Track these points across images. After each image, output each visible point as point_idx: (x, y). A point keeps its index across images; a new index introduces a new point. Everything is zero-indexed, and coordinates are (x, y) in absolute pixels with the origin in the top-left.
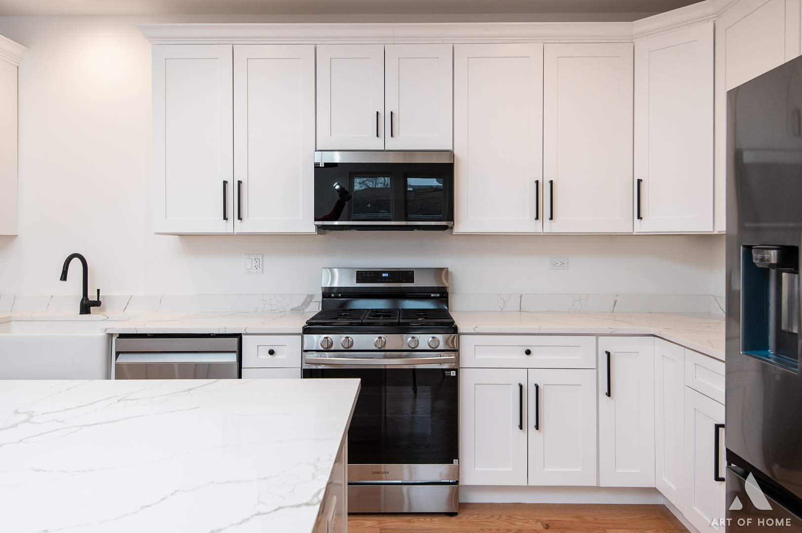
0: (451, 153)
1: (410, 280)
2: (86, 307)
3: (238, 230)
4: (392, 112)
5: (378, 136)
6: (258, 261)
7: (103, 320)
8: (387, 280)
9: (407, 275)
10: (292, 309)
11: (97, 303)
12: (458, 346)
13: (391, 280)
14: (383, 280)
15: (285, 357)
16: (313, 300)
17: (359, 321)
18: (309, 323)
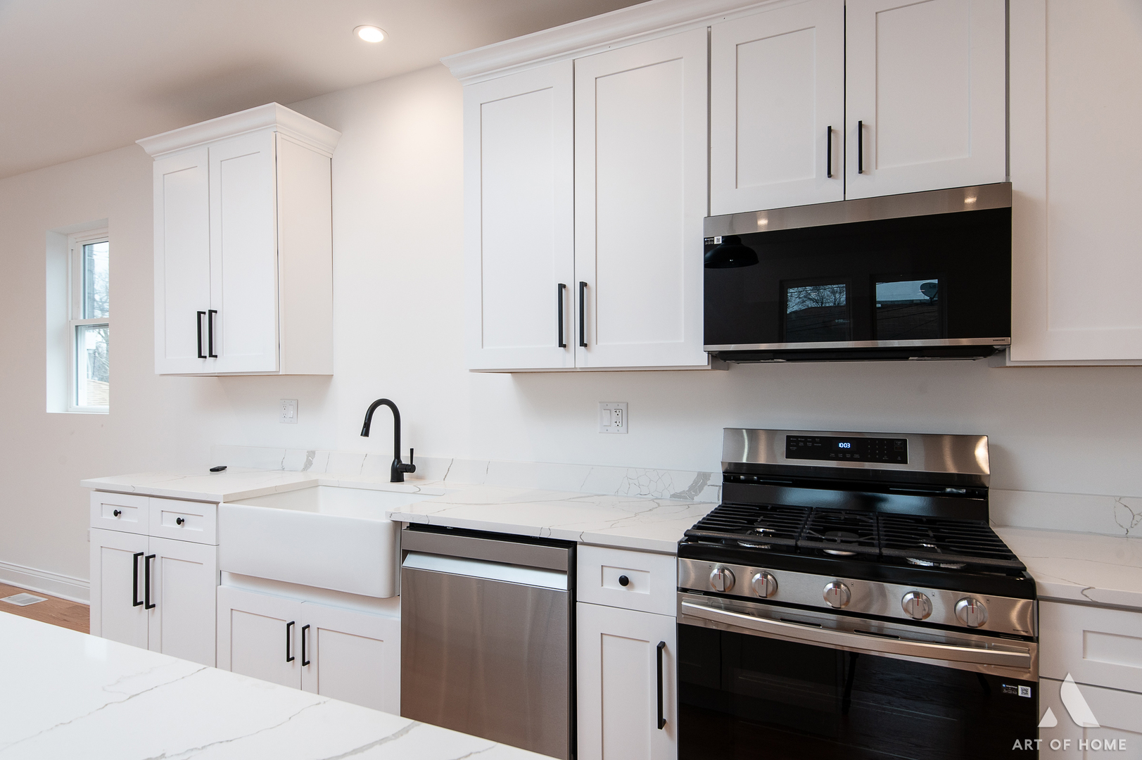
0: (1005, 188)
1: (899, 459)
2: (398, 472)
3: (580, 364)
4: (860, 123)
5: (829, 174)
6: (620, 414)
7: (414, 493)
8: (848, 456)
9: (893, 448)
10: (674, 496)
11: (411, 468)
12: (1036, 630)
13: (857, 456)
14: (841, 455)
15: (648, 593)
16: (709, 483)
17: (791, 542)
18: (689, 536)
